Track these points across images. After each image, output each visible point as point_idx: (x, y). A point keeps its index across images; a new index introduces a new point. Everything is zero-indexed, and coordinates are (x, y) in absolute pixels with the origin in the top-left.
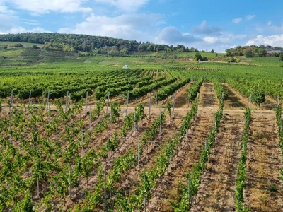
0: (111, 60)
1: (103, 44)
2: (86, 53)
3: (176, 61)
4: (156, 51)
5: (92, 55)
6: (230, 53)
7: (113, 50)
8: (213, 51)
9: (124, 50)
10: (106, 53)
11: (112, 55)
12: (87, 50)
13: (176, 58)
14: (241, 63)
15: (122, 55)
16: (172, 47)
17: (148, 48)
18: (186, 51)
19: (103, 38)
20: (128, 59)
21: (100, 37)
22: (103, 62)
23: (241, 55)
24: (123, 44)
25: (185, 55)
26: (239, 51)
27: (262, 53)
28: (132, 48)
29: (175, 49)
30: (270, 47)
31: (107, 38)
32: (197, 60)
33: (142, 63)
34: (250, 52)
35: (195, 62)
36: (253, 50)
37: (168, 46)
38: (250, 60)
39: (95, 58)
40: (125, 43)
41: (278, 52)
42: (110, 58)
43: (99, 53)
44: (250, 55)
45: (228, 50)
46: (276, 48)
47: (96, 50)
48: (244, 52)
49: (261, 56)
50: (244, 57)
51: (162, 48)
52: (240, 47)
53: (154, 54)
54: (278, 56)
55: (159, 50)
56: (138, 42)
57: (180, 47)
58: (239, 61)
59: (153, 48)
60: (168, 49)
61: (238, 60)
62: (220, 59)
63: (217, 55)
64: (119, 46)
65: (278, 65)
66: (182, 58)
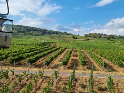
0: (35, 37)
1: (31, 30)
2: (23, 34)
3: (64, 38)
4: (54, 34)
5: (26, 35)
6: (86, 36)
7: (35, 33)
8: (79, 35)
9: (41, 33)
10: (32, 34)
11: (35, 35)
12: (24, 32)
13: (64, 37)
14: (92, 40)
15: (40, 35)
16: (61, 32)
17: (51, 33)
18: (68, 34)
19: (31, 27)
20: (42, 37)
21: (29, 27)
22: (31, 38)
23: (91, 37)
24: (40, 30)
25: (67, 36)
26: (90, 35)
27: (100, 36)
28: (44, 32)
29: (63, 33)
30: (102, 34)
31: (33, 27)
32: (73, 38)
33: (49, 39)
34: (95, 36)
35: (72, 39)
36: (96, 35)
37: (60, 32)
38: (95, 39)
39: (27, 36)
40: (41, 30)
41: (106, 36)
42: (35, 36)
43: (29, 34)
44: (95, 37)
45: (85, 35)
46: (105, 34)
47: (28, 33)
48: (92, 36)
49: (99, 38)
50: (92, 38)
51: (57, 33)
52: (90, 34)
53: (54, 35)
54: (106, 38)
55: (56, 34)
56: (47, 30)
57: (65, 32)
58: (91, 40)
59: (54, 33)
60: (60, 33)
61: (90, 39)
62: (83, 38)
63: (81, 36)
64: (38, 31)
65: (107, 42)
66: (67, 37)
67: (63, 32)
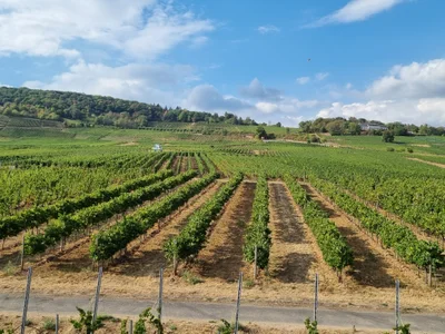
0: (120, 136)
1: (105, 108)
2: (77, 123)
3: (227, 138)
4: (191, 121)
5: (88, 126)
6: (306, 128)
7: (122, 118)
8: (279, 125)
9: (141, 119)
10: (112, 124)
11: (121, 126)
12: (80, 117)
13: (226, 133)
14: (328, 144)
15: (137, 127)
16: (216, 115)
17: (180, 117)
18: (239, 122)
19: (104, 98)
20: (149, 133)
21: (100, 97)
22: (107, 138)
23: (325, 131)
24: (138, 110)
25: (238, 129)
26: (321, 126)
27: (353, 129)
28: (154, 116)
29: (222, 119)
30: (363, 121)
31: (112, 99)
32: (260, 137)
33: (173, 140)
34: (337, 127)
35: (256, 139)
36: (342, 125)
37: (210, 115)
38: (339, 139)
39: (92, 131)
40: (141, 108)
41: (377, 128)
42: (119, 131)
43: (100, 122)
44: (337, 132)
45: (303, 124)
46: (373, 122)
47: (94, 118)
48: (328, 127)
49: (353, 134)
50: (328, 134)
51: (200, 118)
52: (321, 120)
53: (190, 126)
54: (379, 134)
55: (196, 121)
56: (164, 107)
57: (230, 116)
58: (325, 141)
59: (188, 117)
60: (210, 119)
61: (322, 139)
62: (295, 137)
63: (288, 130)
64: (132, 112)
66: (236, 133)
67: (221, 114)
